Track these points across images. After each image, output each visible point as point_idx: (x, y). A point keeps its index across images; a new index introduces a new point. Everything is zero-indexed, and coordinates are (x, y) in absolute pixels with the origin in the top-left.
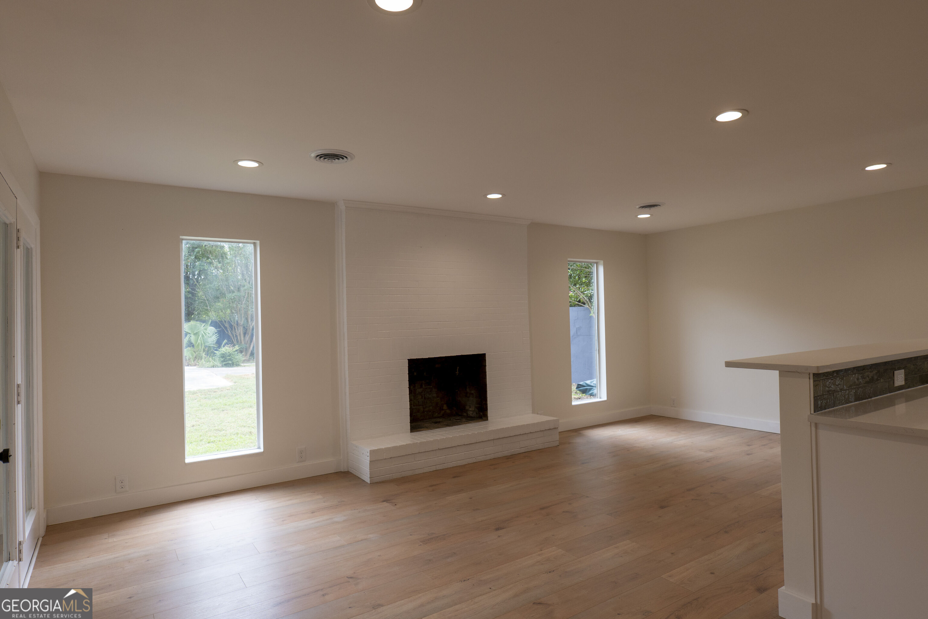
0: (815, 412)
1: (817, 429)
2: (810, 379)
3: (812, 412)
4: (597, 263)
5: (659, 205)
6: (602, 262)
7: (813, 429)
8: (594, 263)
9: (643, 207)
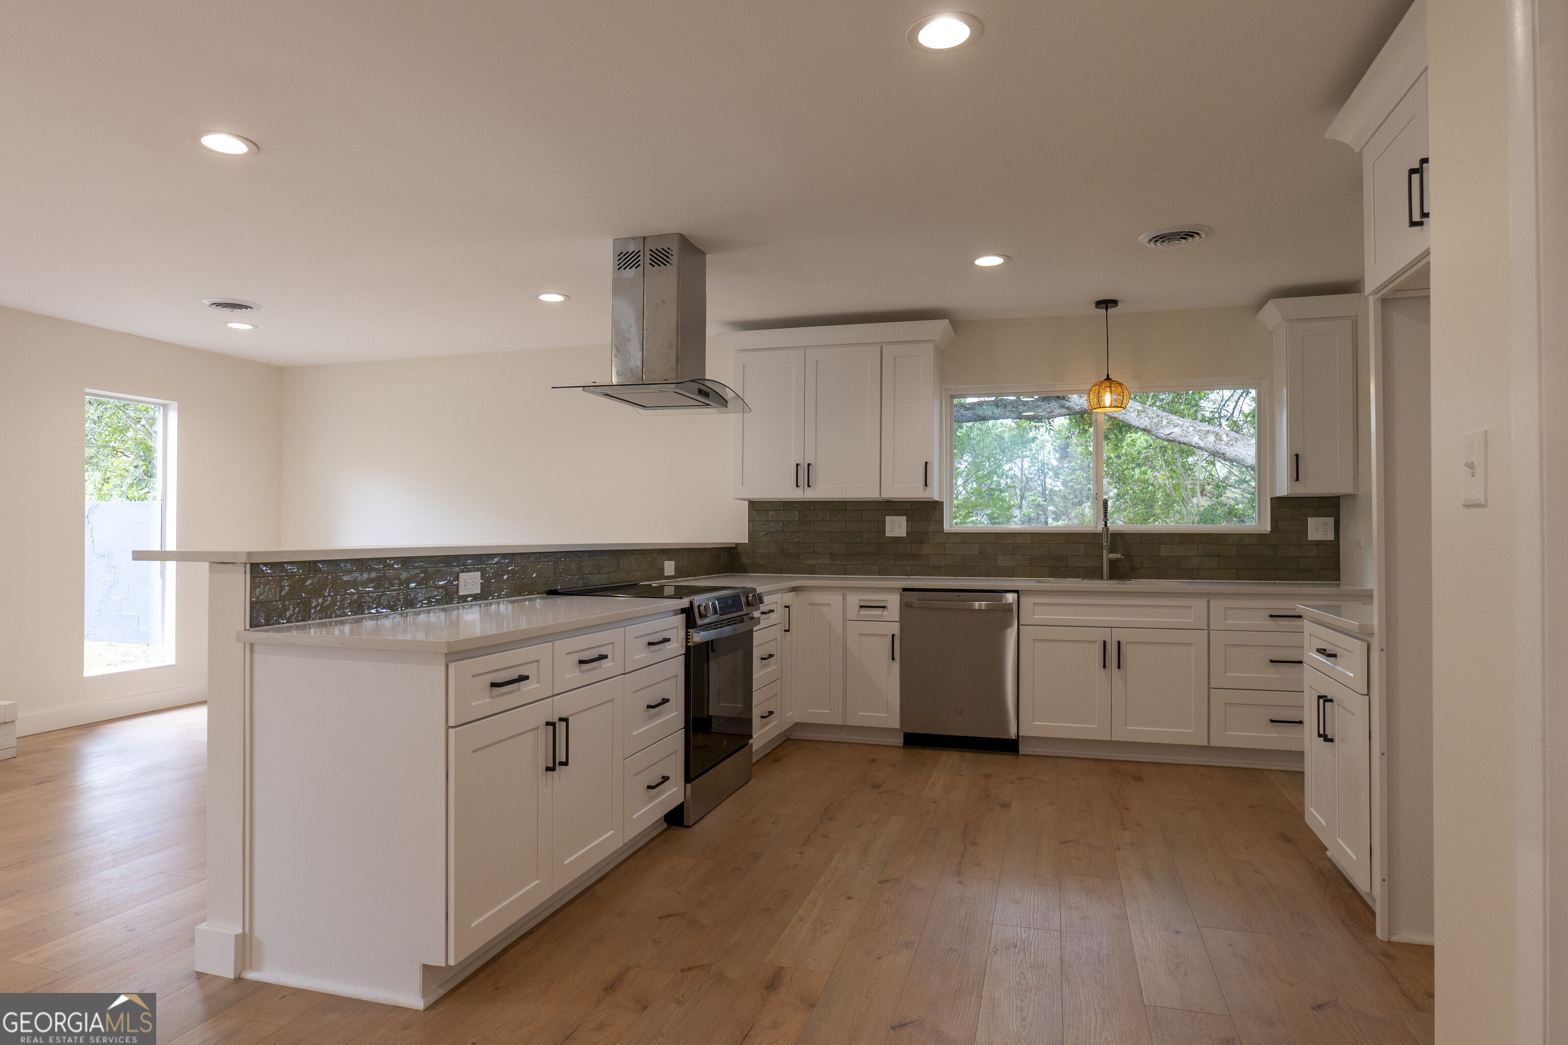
0: (251, 627)
1: (253, 653)
2: (245, 574)
3: (248, 627)
4: (165, 407)
5: (251, 308)
6: (175, 405)
7: (248, 653)
8: (160, 405)
9: (218, 305)
